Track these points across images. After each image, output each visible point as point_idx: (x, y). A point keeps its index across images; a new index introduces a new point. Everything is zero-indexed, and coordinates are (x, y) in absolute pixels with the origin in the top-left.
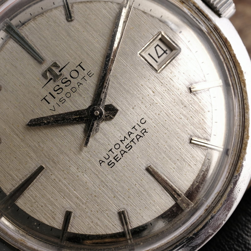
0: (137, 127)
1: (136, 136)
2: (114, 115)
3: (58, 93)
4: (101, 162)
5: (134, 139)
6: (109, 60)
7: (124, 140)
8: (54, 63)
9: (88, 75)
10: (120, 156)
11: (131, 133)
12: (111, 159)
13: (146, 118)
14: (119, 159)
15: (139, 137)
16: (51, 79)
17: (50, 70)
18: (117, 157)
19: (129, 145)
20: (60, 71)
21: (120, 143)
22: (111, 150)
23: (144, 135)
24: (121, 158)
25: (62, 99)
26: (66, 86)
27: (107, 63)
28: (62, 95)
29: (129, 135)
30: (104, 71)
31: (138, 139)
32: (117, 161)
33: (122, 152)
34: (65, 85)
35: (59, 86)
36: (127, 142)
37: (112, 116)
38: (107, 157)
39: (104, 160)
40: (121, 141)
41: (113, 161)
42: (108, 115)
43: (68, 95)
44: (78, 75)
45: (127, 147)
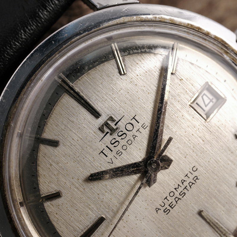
0: (189, 175)
1: (189, 184)
2: (169, 166)
3: (115, 147)
4: (157, 210)
5: (187, 186)
6: (161, 113)
7: (178, 188)
8: (110, 117)
9: (143, 127)
10: (174, 203)
11: (184, 181)
12: (167, 206)
13: (197, 166)
14: (174, 205)
15: (191, 184)
16: (108, 133)
17: (106, 124)
18: (172, 204)
19: (183, 192)
20: (116, 125)
21: (174, 191)
22: (166, 198)
23: (196, 182)
24: (175, 205)
25: (119, 152)
26: (122, 139)
27: (159, 116)
28: (119, 148)
29: (183, 183)
30: (157, 124)
31: (190, 186)
32: (172, 208)
33: (177, 199)
34: (120, 138)
35: (115, 139)
36: (180, 189)
37: (167, 167)
38: (163, 205)
39: (160, 207)
40: (175, 189)
41: (169, 208)
42: (164, 166)
43: (125, 147)
44: (133, 127)
45: (181, 194)
